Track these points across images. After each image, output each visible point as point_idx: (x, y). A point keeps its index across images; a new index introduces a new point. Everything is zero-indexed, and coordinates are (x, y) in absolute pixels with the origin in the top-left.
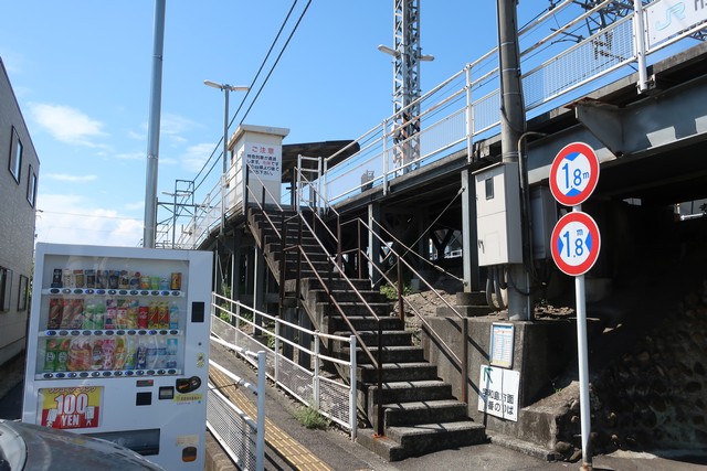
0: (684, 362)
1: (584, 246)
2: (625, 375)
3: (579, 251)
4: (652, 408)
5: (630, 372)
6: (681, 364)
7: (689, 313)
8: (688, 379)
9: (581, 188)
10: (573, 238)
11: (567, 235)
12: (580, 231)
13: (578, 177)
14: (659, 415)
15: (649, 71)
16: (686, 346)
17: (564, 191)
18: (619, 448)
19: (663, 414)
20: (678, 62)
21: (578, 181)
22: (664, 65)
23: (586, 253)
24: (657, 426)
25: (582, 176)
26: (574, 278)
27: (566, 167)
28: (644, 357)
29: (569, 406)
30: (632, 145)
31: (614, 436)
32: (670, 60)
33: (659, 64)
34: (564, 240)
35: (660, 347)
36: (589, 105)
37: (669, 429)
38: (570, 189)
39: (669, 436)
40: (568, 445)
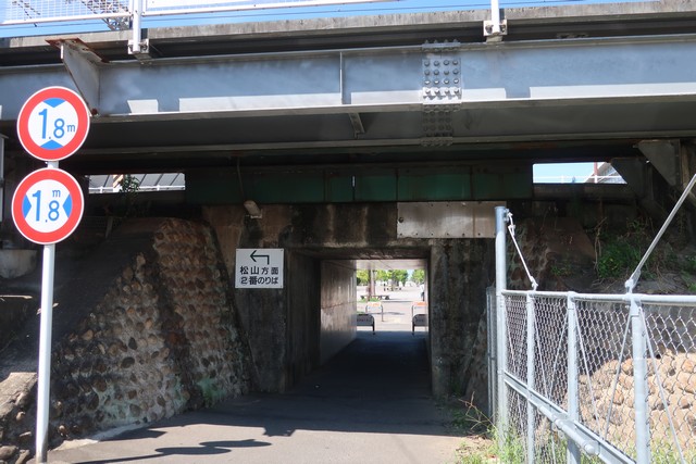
0: (121, 338)
1: (61, 210)
2: (70, 358)
3: (54, 215)
4: (95, 390)
5: (74, 353)
6: (119, 340)
7: (125, 289)
8: (124, 355)
9: (64, 142)
10: (46, 199)
11: (38, 195)
12: (56, 192)
13: (61, 128)
14: (101, 395)
15: (144, 33)
16: (123, 321)
17: (39, 141)
18: (65, 438)
19: (104, 393)
20: (174, 35)
21: (59, 133)
22: (159, 33)
23: (63, 218)
24: (98, 408)
25: (65, 128)
26: (42, 247)
27: (44, 113)
28: (88, 336)
29: (14, 401)
30: (109, 106)
31: (62, 427)
32: (165, 31)
33: (154, 30)
34: (33, 201)
35: (102, 324)
36: (75, 48)
37: (109, 409)
38: (47, 140)
39: (109, 415)
40: (12, 448)
